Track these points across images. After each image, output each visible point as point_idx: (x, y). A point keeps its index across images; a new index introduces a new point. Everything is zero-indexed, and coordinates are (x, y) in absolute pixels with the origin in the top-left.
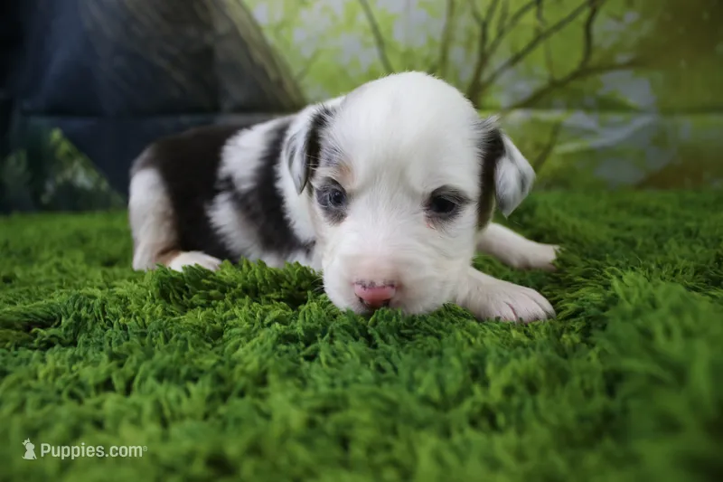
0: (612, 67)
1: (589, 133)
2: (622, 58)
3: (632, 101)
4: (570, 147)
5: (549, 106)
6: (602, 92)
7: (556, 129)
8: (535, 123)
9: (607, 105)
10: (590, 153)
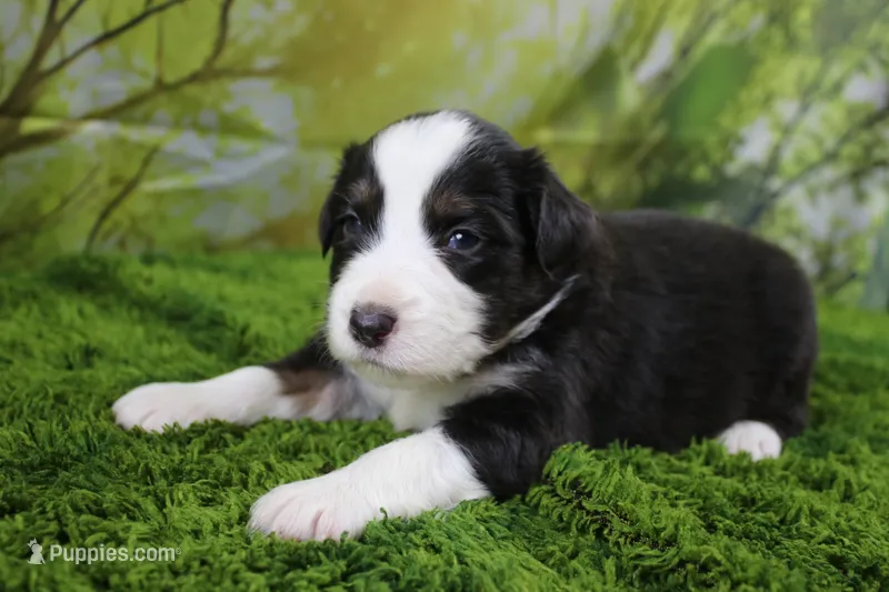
0: (248, 73)
1: (199, 164)
2: (263, 62)
3: (265, 124)
4: (167, 183)
5: (146, 120)
6: (228, 107)
7: (151, 155)
8: (120, 142)
9: (231, 127)
10: (193, 194)
